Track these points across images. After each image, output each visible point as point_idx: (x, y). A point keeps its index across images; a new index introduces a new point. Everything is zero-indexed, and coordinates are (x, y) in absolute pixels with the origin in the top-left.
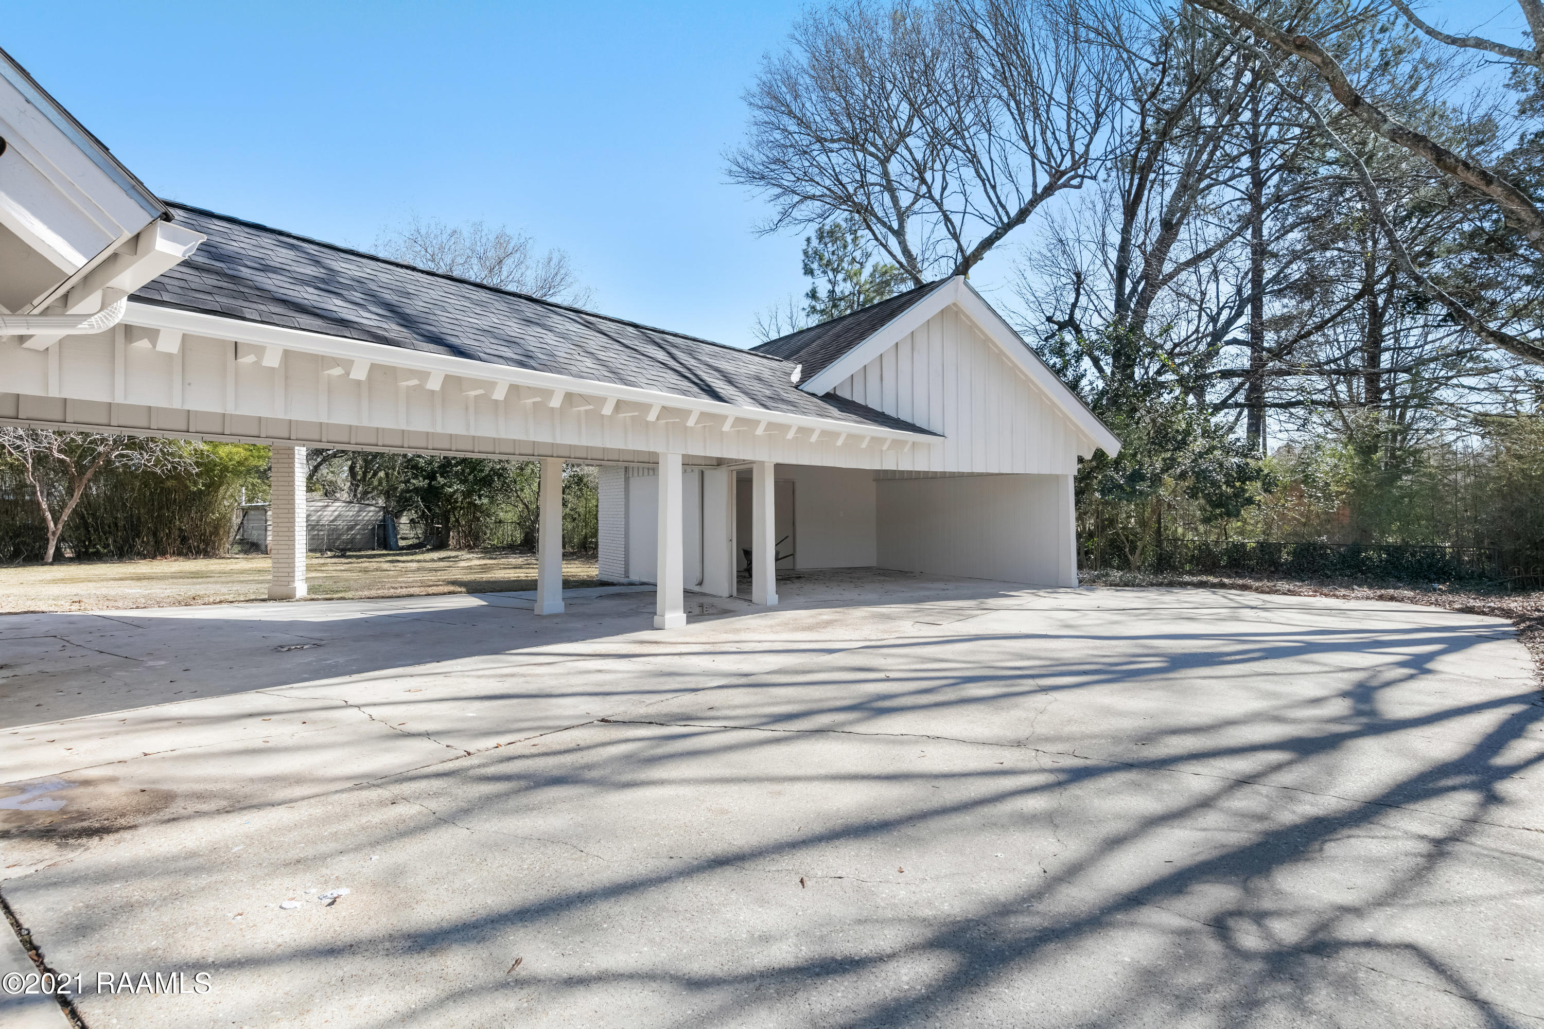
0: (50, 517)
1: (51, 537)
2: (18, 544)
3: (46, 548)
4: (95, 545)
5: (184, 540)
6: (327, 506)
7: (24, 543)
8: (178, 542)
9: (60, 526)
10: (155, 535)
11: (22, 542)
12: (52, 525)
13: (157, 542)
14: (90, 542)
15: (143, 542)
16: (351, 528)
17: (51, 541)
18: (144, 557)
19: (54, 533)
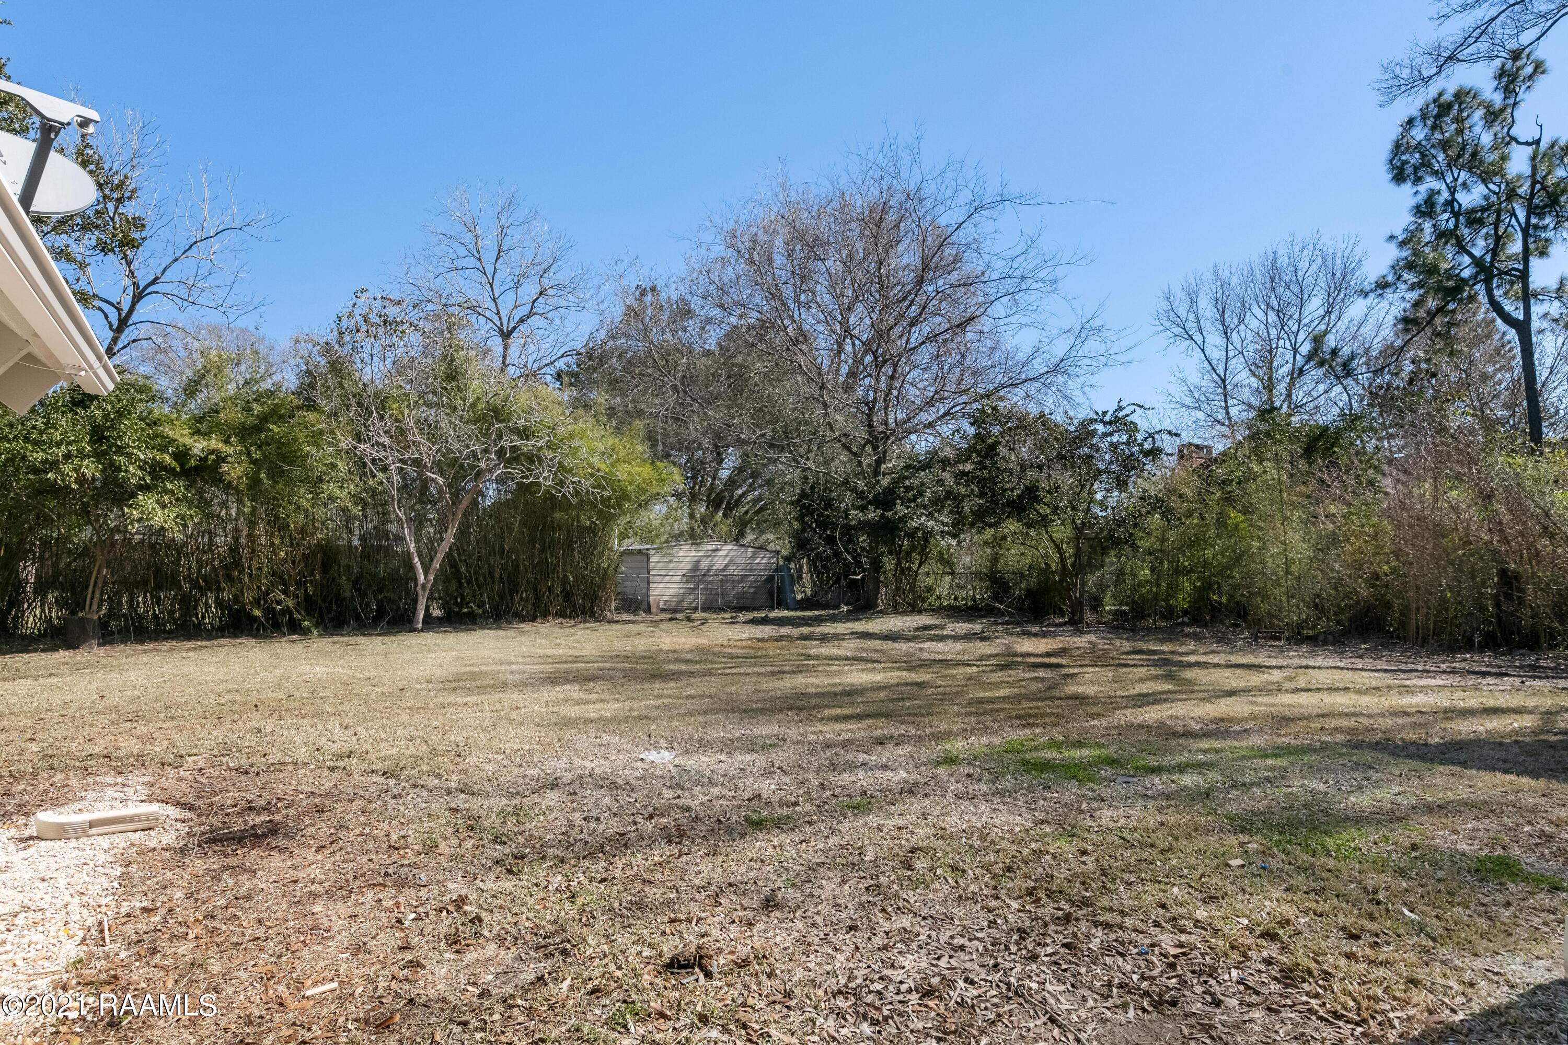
0: (419, 565)
1: (421, 593)
2: (382, 600)
3: (414, 610)
4: (468, 603)
5: (567, 596)
6: (717, 550)
7: (389, 600)
8: (561, 599)
9: (431, 578)
10: (535, 589)
11: (386, 597)
12: (422, 577)
13: (538, 599)
14: (463, 598)
15: (521, 598)
16: (743, 578)
17: (420, 598)
18: (523, 619)
19: (424, 586)
